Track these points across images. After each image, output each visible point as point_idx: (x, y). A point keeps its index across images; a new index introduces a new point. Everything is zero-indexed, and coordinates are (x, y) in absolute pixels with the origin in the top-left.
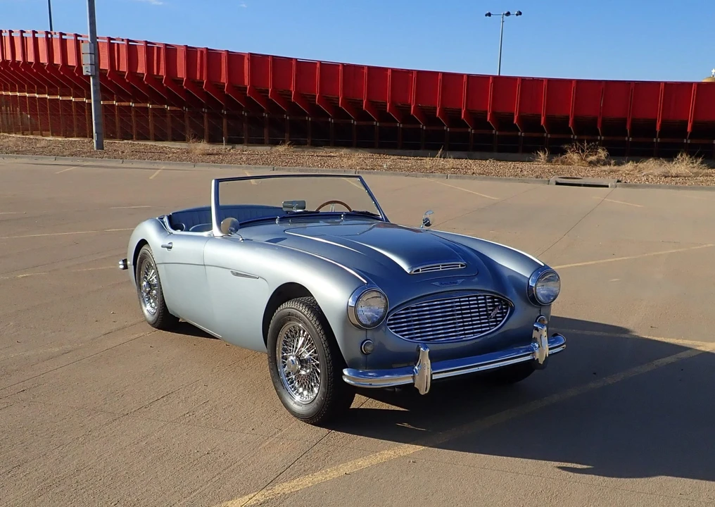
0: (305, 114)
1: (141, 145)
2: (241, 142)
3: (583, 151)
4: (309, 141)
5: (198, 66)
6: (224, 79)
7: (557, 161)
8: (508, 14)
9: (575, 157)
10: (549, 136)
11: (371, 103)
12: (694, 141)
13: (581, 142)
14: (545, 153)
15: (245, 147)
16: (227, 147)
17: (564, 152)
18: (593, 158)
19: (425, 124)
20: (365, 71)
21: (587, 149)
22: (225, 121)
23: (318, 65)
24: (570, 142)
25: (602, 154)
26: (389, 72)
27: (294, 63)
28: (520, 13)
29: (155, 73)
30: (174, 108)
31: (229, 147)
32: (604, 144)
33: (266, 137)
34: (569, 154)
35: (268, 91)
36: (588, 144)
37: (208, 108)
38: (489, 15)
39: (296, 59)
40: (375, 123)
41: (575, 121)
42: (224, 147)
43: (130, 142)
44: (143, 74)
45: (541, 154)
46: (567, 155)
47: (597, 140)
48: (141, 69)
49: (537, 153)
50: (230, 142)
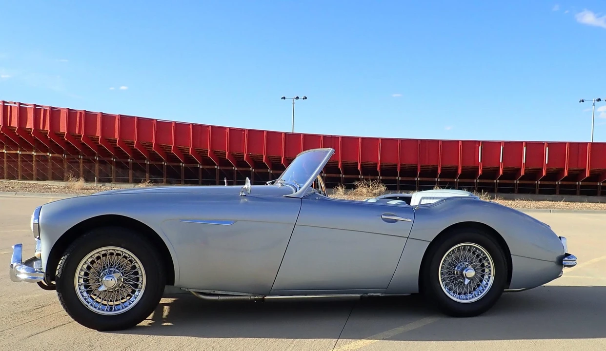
0: (162, 160)
1: (25, 184)
2: (109, 181)
3: (369, 186)
4: (165, 180)
5: (78, 124)
6: (98, 134)
7: (351, 193)
8: (297, 98)
9: (364, 190)
10: (344, 176)
11: (214, 152)
12: (443, 180)
13: (367, 180)
14: (342, 188)
15: (113, 185)
16: (98, 184)
17: (355, 187)
18: (377, 191)
19: (254, 168)
20: (210, 129)
21: (372, 185)
22: (97, 166)
23: (173, 125)
24: (358, 180)
25: (383, 188)
26: (228, 130)
27: (154, 122)
28: (306, 98)
29: (41, 129)
30: (54, 155)
31: (100, 185)
32: (383, 181)
33: (130, 178)
34: (359, 189)
35: (134, 142)
36: (372, 182)
37: (83, 156)
38: (284, 98)
39: (156, 120)
40: (216, 167)
41: (362, 166)
42: (95, 184)
43: (15, 181)
44: (31, 129)
45: (340, 188)
46: (358, 190)
47: (377, 179)
48: (30, 125)
49: (337, 188)
50: (100, 181)
